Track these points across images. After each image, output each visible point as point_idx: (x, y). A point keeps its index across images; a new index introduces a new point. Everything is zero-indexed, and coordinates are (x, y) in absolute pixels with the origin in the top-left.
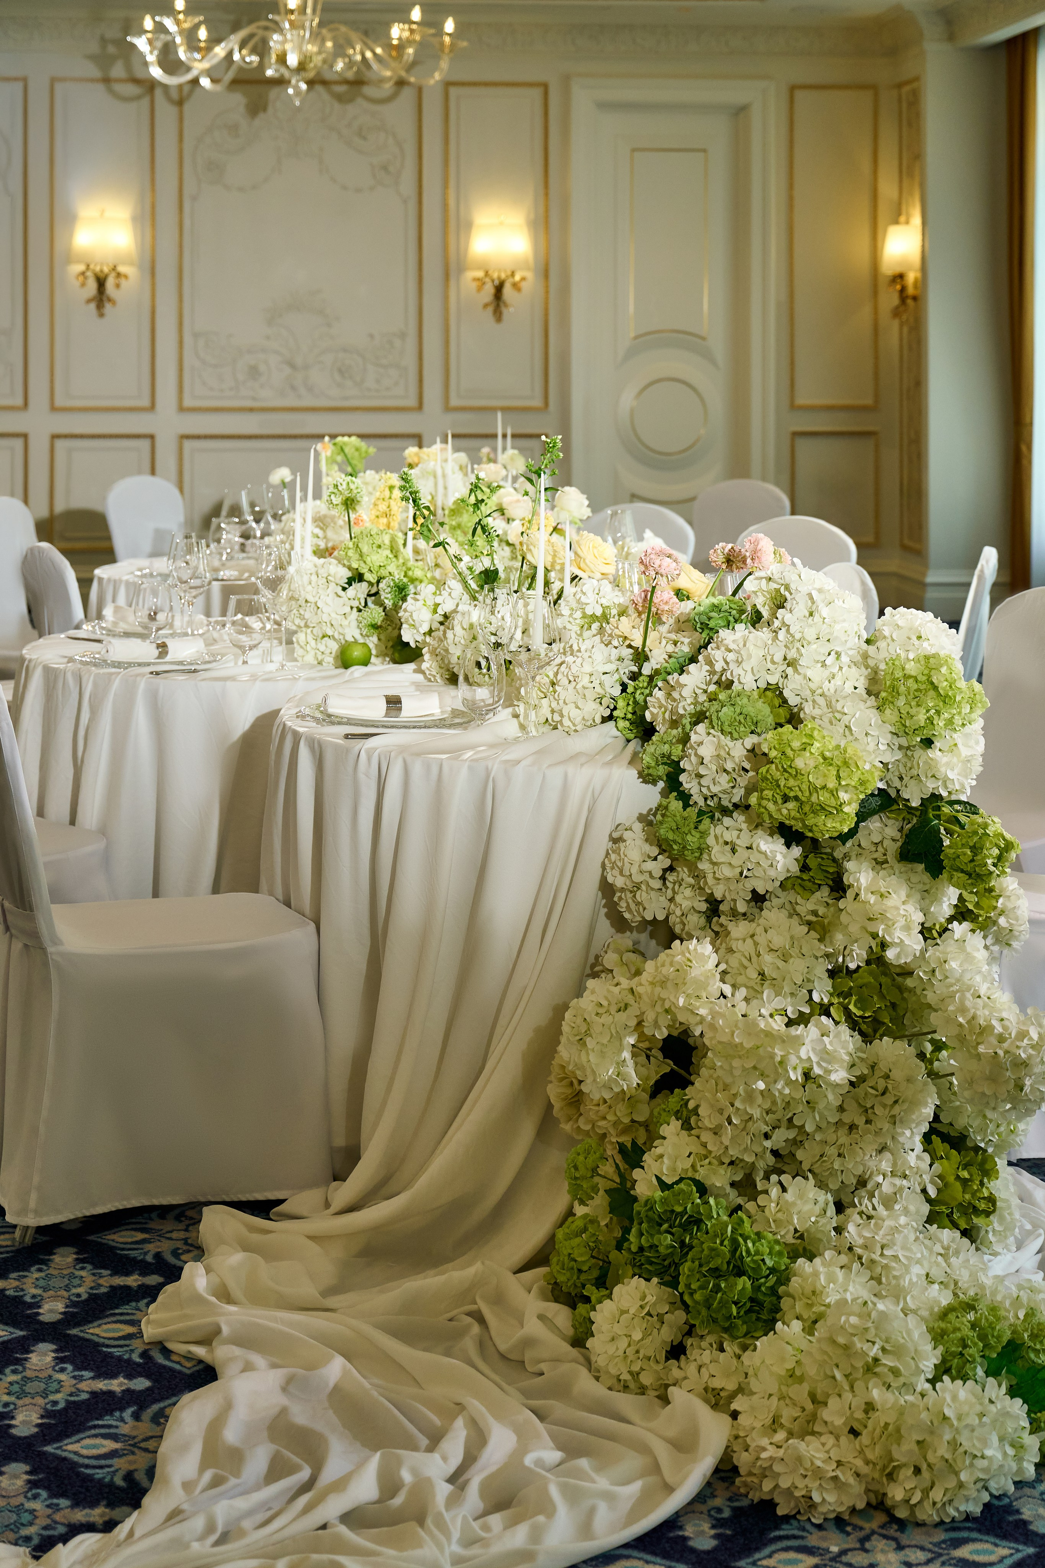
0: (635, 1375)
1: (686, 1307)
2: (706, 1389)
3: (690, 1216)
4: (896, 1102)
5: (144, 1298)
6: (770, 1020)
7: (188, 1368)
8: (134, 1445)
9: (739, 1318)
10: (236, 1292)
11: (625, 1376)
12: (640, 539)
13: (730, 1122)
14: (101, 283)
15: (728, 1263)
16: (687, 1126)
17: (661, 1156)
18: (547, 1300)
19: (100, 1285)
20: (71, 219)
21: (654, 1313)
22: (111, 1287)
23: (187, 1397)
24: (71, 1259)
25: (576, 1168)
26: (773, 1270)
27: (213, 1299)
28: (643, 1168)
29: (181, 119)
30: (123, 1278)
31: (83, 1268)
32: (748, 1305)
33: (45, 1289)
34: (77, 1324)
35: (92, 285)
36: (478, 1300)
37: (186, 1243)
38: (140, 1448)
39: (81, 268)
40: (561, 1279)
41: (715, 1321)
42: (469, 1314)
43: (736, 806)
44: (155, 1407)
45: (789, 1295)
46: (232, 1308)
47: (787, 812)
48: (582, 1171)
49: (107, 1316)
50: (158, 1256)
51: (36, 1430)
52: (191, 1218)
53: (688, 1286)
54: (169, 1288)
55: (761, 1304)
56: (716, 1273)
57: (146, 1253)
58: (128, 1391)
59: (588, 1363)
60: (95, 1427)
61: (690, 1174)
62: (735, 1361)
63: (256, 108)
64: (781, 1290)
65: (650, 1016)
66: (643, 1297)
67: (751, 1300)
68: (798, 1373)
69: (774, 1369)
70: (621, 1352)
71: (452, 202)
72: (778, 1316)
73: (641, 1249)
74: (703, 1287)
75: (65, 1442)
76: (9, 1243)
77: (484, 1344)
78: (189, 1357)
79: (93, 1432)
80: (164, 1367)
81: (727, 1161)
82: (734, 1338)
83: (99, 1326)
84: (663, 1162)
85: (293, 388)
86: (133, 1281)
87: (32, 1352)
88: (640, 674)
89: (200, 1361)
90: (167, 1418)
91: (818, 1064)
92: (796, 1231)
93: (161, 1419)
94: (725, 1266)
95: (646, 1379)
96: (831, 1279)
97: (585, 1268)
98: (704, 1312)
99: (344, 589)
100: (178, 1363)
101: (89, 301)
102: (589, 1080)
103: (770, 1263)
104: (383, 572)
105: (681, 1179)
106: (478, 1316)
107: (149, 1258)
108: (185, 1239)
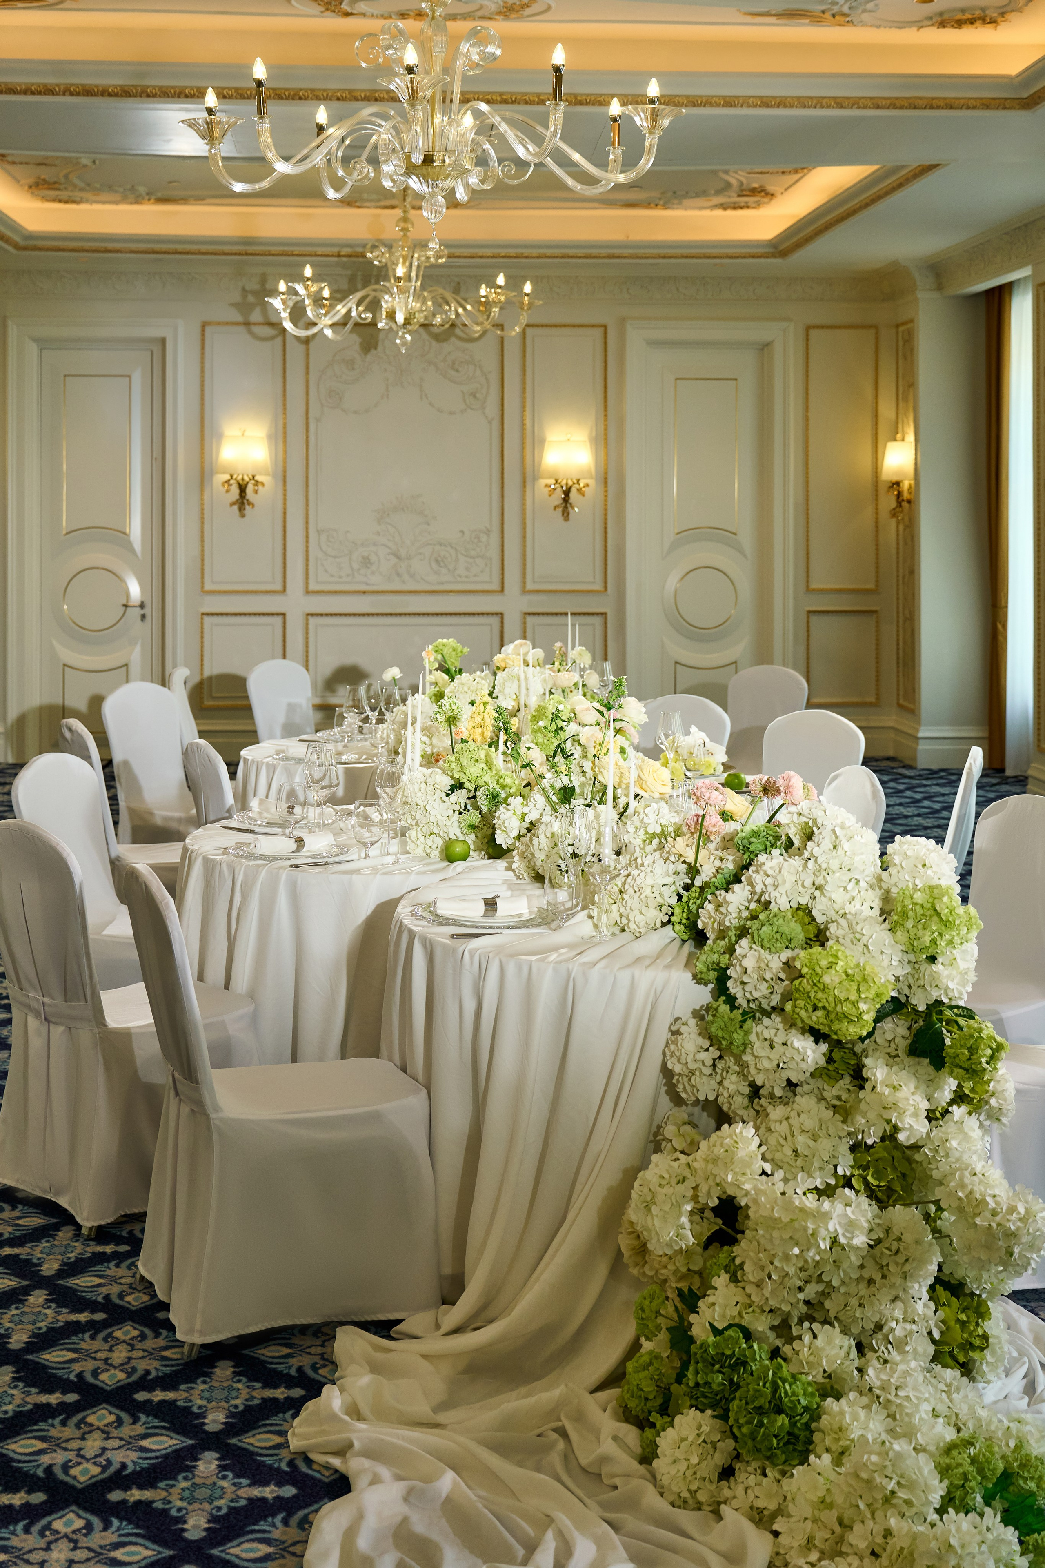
0: (693, 1493)
1: (735, 1438)
2: (751, 1508)
3: (738, 1359)
4: (907, 1260)
5: (289, 1409)
6: (804, 1198)
7: (326, 1477)
8: (284, 1550)
9: (778, 1448)
10: (365, 1410)
11: (685, 1494)
13: (770, 1277)
14: (242, 489)
15: (770, 1402)
16: (734, 1279)
17: (714, 1304)
18: (619, 1421)
19: (253, 1397)
20: (217, 438)
21: (708, 1441)
22: (262, 1398)
23: (328, 1507)
24: (229, 1372)
25: (643, 1310)
26: (806, 1409)
27: (347, 1418)
28: (698, 1313)
29: (308, 357)
30: (272, 1391)
31: (239, 1381)
32: (786, 1438)
33: (209, 1401)
34: (236, 1434)
35: (235, 491)
36: (563, 1418)
37: (323, 1358)
38: (289, 1552)
39: (228, 477)
40: (631, 1404)
41: (759, 1450)
42: (555, 1430)
43: (773, 1008)
44: (301, 1514)
45: (820, 1430)
46: (362, 1426)
47: (816, 1018)
48: (648, 1313)
49: (260, 1427)
50: (300, 1369)
51: (204, 1534)
52: (327, 1335)
53: (737, 1420)
54: (311, 1405)
55: (797, 1437)
56: (760, 1411)
57: (290, 1367)
58: (278, 1498)
59: (654, 1478)
60: (252, 1532)
61: (737, 1321)
62: (775, 1485)
63: (369, 348)
64: (814, 1425)
65: (704, 1189)
66: (699, 1427)
67: (789, 1433)
68: (828, 1500)
69: (808, 1495)
70: (681, 1473)
71: (528, 422)
72: (811, 1447)
73: (697, 1384)
74: (749, 1422)
75: (229, 1545)
76: (179, 1356)
77: (568, 1457)
78: (327, 1467)
79: (251, 1536)
80: (307, 1475)
81: (767, 1309)
82: (774, 1465)
83: (254, 1436)
84: (714, 1310)
85: (399, 575)
86: (280, 1393)
87: (199, 1460)
88: (692, 885)
89: (336, 1471)
90: (311, 1524)
91: (844, 1235)
92: (825, 1371)
93: (305, 1524)
94: (767, 1406)
95: (702, 1497)
96: (855, 1418)
97: (651, 1397)
98: (750, 1443)
99: (448, 795)
100: (318, 1472)
101: (232, 504)
102: (654, 1241)
103: (804, 1402)
104: (480, 782)
105: (730, 1326)
106: (563, 1433)
107: (293, 1372)
108: (322, 1355)
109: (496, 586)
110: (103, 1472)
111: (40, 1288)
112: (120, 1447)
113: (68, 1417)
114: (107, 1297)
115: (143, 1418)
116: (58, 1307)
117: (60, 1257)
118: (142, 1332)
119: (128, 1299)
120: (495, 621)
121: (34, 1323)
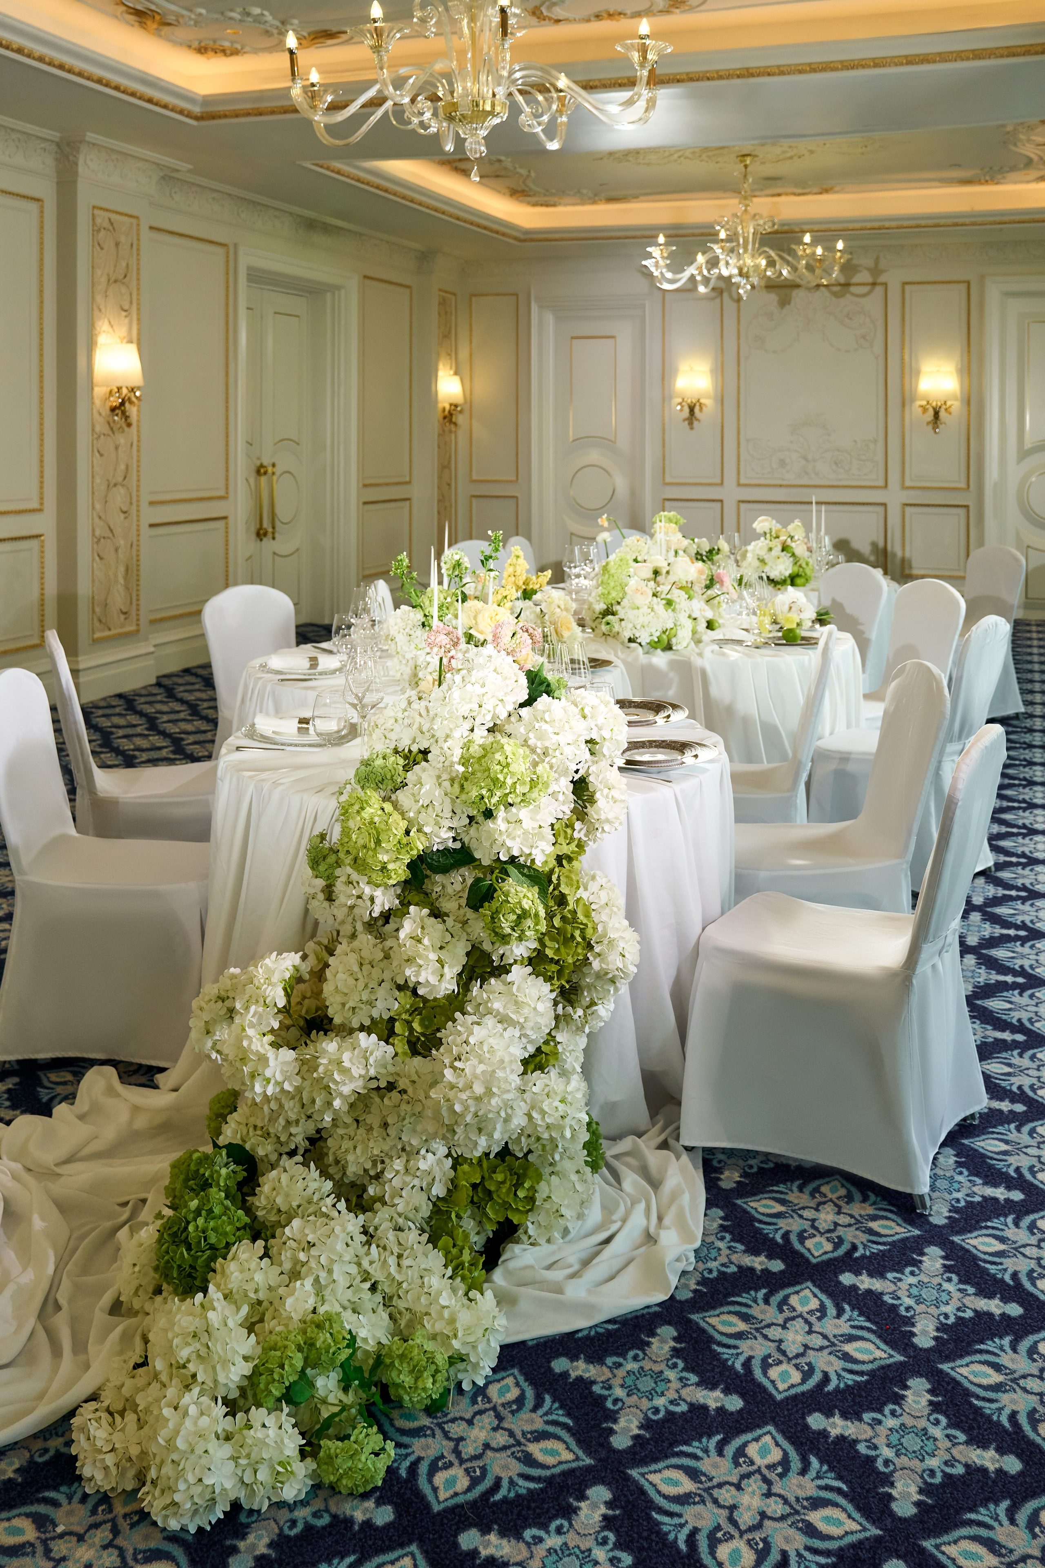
14: (692, 409)
20: (674, 372)
29: (739, 311)
35: (687, 410)
39: (680, 400)
63: (784, 302)
71: (907, 357)
85: (807, 473)
101: (684, 420)
109: (881, 483)
120: (881, 509)
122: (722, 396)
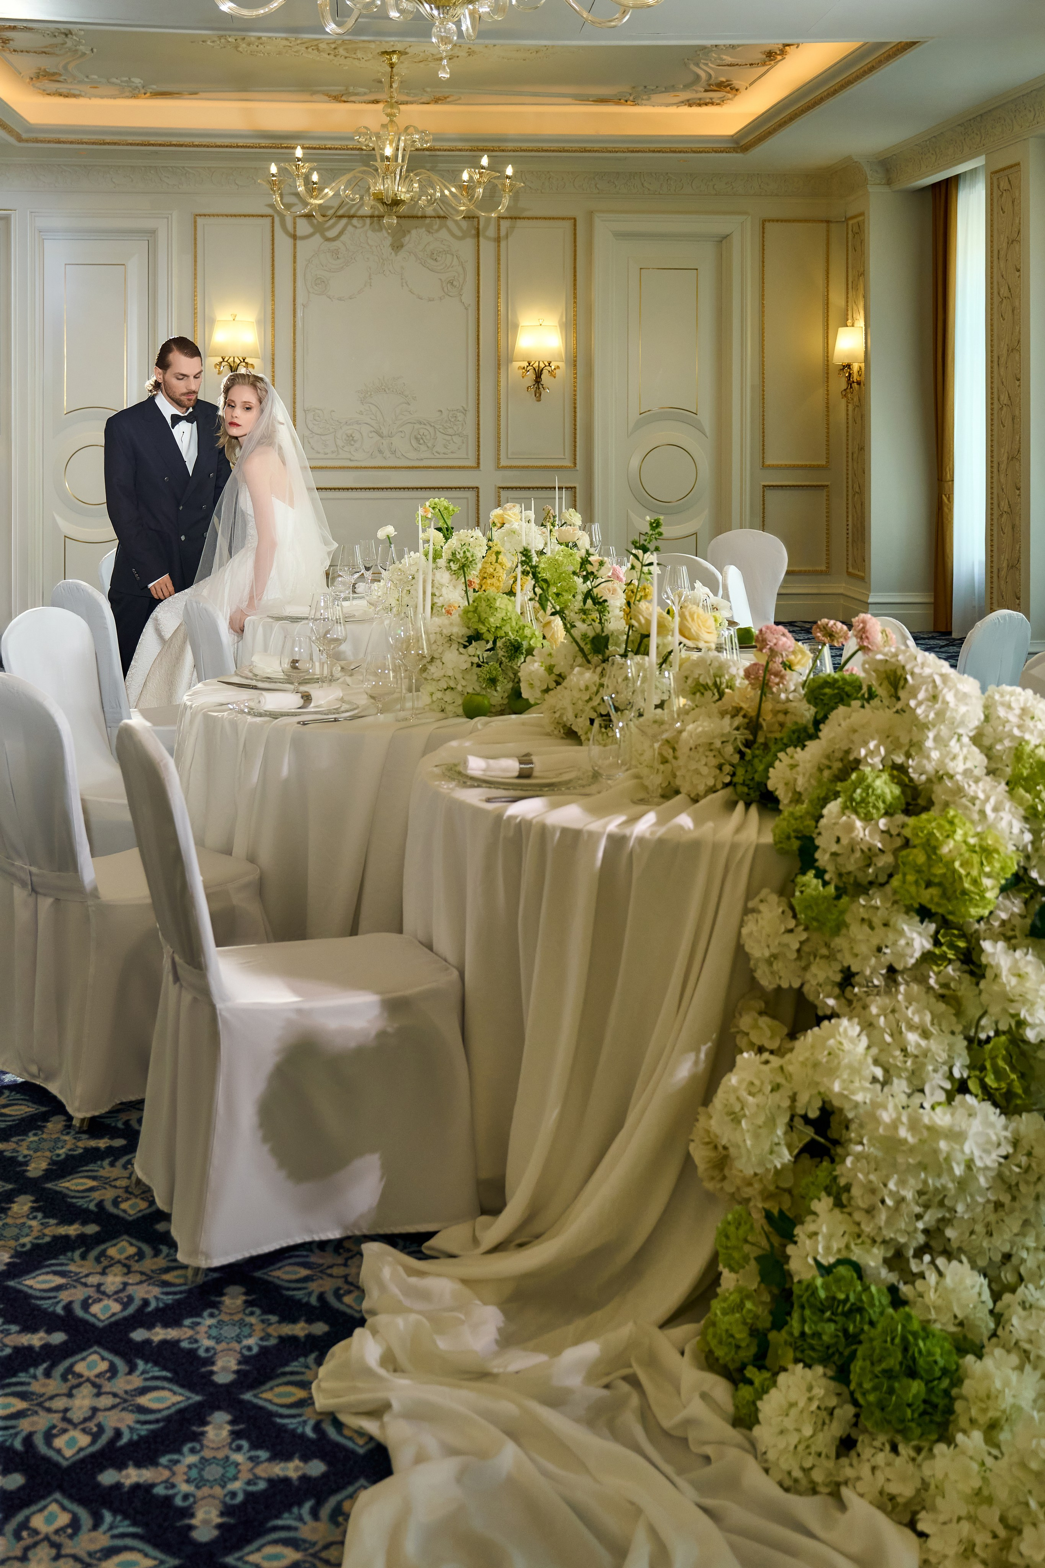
0: (806, 1471)
1: (855, 1403)
2: (881, 1493)
3: (853, 1304)
4: (1039, 1179)
5: (312, 1351)
6: (932, 1113)
7: (360, 1447)
8: (315, 1556)
9: (912, 1420)
10: (402, 1358)
11: (797, 1473)
12: (693, 588)
13: (883, 1202)
15: (901, 1364)
16: (839, 1204)
17: (816, 1234)
18: (702, 1368)
19: (269, 1336)
20: (210, 323)
21: (823, 1407)
22: (280, 1337)
23: (365, 1496)
24: (240, 1301)
25: (727, 1237)
26: (945, 1371)
27: (382, 1372)
28: (795, 1243)
29: (295, 246)
30: (291, 1326)
31: (252, 1313)
32: (922, 1407)
33: (218, 1340)
34: (251, 1387)
36: (634, 1364)
37: (347, 1282)
38: (321, 1559)
39: (219, 359)
40: (719, 1352)
41: (889, 1422)
42: (625, 1378)
43: (871, 883)
44: (332, 1501)
45: (965, 1399)
46: (402, 1382)
47: (928, 896)
48: (733, 1242)
49: (278, 1376)
50: (321, 1297)
51: (216, 1533)
52: (349, 1250)
53: (860, 1385)
54: (338, 1349)
55: (935, 1406)
56: (889, 1374)
57: (310, 1295)
58: (304, 1478)
59: (753, 1447)
60: (275, 1529)
61: (844, 1254)
62: (911, 1466)
64: (954, 1392)
65: (803, 1098)
66: (810, 1388)
67: (925, 1402)
68: (985, 1493)
69: (960, 1486)
70: (792, 1447)
72: (952, 1418)
73: (803, 1334)
74: (875, 1389)
75: (247, 1549)
76: (181, 1281)
77: (646, 1415)
78: (361, 1433)
79: (274, 1536)
80: (337, 1445)
81: (879, 1240)
82: (907, 1440)
83: (271, 1389)
84: (817, 1242)
85: (380, 452)
86: (299, 1329)
87: (208, 1423)
88: (754, 741)
89: (371, 1438)
90: (347, 1517)
92: (955, 1317)
93: (340, 1517)
94: (898, 1367)
95: (818, 1476)
96: (1007, 1383)
97: (743, 1344)
98: (878, 1413)
99: (465, 647)
100: (350, 1439)
102: (744, 1160)
103: (941, 1363)
104: (500, 633)
105: (839, 1262)
106: (633, 1381)
107: (314, 1301)
108: (346, 1277)
109: (472, 463)
110: (93, 1442)
111: (25, 1193)
112: (113, 1407)
113: (53, 1365)
114: (100, 1204)
115: (141, 1365)
116: (45, 1217)
117: (48, 1154)
118: (140, 1249)
119: (124, 1206)
120: (470, 494)
121: (17, 1239)
122: (273, 355)
